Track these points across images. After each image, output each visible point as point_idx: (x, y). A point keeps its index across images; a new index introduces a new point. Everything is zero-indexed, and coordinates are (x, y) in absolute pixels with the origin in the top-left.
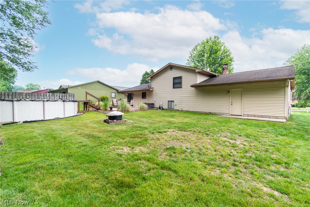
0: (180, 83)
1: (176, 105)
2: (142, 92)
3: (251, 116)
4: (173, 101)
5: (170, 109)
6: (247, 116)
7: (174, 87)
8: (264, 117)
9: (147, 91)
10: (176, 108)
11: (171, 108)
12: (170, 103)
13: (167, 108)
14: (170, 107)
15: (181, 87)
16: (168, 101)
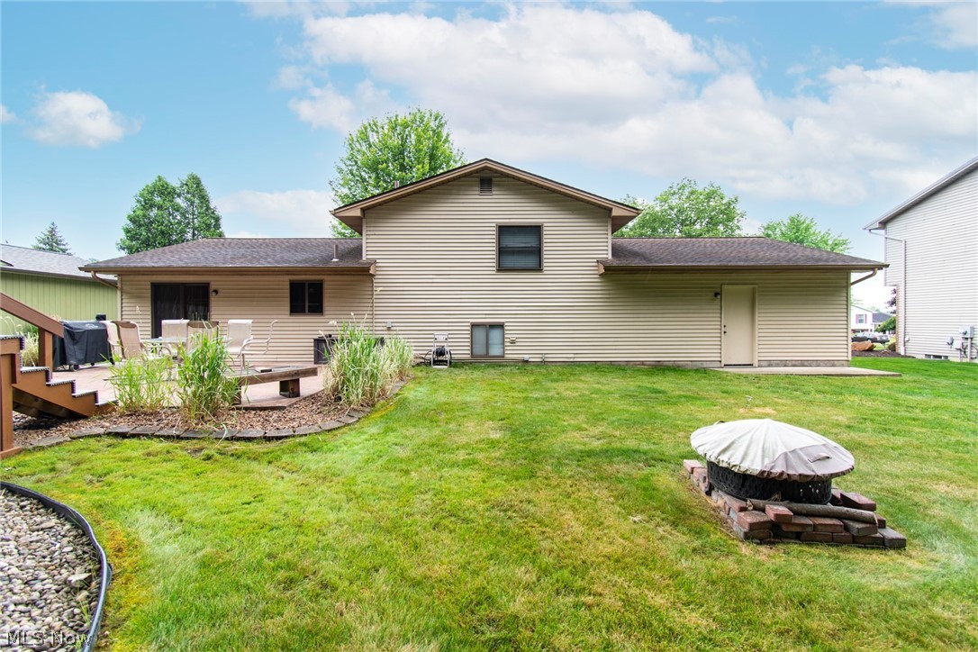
0: (537, 252)
1: (513, 342)
2: (287, 278)
3: (777, 365)
4: (501, 326)
5: (481, 360)
6: (769, 366)
7: (501, 269)
8: (806, 363)
9: (325, 278)
10: (512, 353)
11: (487, 355)
12: (480, 333)
13: (469, 356)
14: (480, 350)
15: (539, 269)
16: (474, 326)
